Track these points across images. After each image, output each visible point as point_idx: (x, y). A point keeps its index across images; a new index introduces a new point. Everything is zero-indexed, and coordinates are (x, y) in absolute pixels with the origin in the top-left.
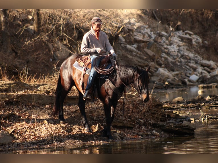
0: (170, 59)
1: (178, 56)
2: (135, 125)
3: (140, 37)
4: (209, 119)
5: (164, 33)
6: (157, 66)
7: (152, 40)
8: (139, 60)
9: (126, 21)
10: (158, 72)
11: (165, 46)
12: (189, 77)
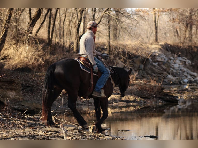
0: (174, 71)
1: (178, 69)
2: (151, 97)
3: (159, 59)
4: (187, 97)
5: (172, 58)
6: (167, 74)
7: (165, 61)
8: (159, 70)
9: (153, 51)
10: (167, 77)
11: (172, 64)
12: (183, 80)
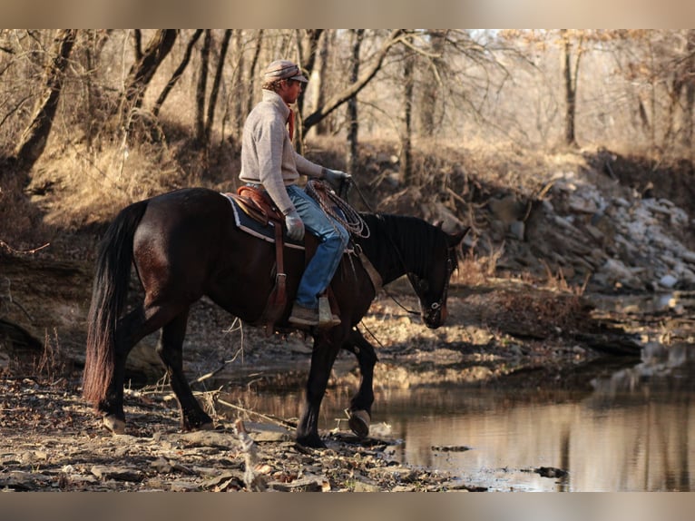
0: (630, 246)
1: (643, 241)
2: (547, 335)
4: (672, 338)
6: (606, 256)
7: (600, 212)
8: (576, 243)
10: (606, 266)
11: (623, 223)
12: (660, 278)
